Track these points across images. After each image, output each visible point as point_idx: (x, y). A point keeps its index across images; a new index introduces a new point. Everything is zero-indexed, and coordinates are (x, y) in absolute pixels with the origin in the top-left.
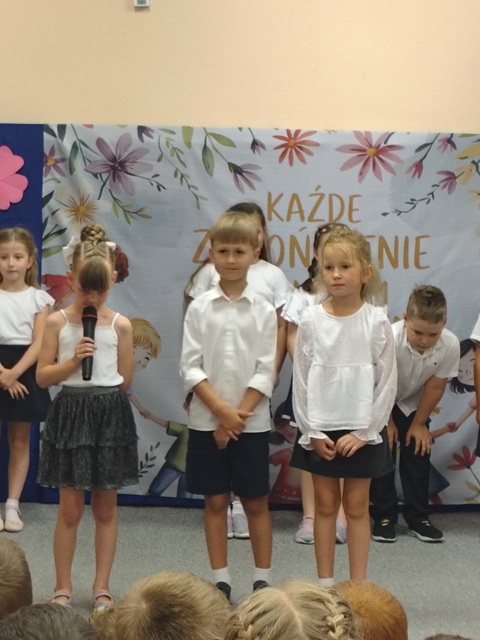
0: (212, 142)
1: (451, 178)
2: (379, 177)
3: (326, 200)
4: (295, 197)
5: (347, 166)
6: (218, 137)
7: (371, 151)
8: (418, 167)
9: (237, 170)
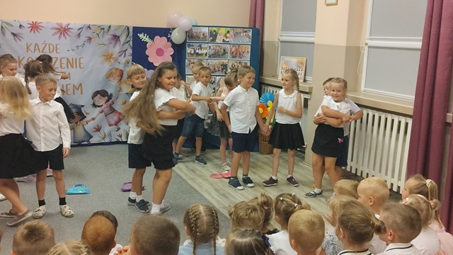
0: (4, 25)
1: (90, 39)
2: (66, 38)
3: (48, 45)
4: (36, 44)
5: (54, 34)
6: (7, 23)
7: (62, 30)
8: (79, 35)
9: (14, 35)
